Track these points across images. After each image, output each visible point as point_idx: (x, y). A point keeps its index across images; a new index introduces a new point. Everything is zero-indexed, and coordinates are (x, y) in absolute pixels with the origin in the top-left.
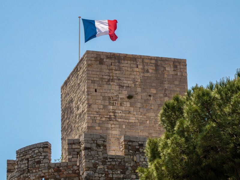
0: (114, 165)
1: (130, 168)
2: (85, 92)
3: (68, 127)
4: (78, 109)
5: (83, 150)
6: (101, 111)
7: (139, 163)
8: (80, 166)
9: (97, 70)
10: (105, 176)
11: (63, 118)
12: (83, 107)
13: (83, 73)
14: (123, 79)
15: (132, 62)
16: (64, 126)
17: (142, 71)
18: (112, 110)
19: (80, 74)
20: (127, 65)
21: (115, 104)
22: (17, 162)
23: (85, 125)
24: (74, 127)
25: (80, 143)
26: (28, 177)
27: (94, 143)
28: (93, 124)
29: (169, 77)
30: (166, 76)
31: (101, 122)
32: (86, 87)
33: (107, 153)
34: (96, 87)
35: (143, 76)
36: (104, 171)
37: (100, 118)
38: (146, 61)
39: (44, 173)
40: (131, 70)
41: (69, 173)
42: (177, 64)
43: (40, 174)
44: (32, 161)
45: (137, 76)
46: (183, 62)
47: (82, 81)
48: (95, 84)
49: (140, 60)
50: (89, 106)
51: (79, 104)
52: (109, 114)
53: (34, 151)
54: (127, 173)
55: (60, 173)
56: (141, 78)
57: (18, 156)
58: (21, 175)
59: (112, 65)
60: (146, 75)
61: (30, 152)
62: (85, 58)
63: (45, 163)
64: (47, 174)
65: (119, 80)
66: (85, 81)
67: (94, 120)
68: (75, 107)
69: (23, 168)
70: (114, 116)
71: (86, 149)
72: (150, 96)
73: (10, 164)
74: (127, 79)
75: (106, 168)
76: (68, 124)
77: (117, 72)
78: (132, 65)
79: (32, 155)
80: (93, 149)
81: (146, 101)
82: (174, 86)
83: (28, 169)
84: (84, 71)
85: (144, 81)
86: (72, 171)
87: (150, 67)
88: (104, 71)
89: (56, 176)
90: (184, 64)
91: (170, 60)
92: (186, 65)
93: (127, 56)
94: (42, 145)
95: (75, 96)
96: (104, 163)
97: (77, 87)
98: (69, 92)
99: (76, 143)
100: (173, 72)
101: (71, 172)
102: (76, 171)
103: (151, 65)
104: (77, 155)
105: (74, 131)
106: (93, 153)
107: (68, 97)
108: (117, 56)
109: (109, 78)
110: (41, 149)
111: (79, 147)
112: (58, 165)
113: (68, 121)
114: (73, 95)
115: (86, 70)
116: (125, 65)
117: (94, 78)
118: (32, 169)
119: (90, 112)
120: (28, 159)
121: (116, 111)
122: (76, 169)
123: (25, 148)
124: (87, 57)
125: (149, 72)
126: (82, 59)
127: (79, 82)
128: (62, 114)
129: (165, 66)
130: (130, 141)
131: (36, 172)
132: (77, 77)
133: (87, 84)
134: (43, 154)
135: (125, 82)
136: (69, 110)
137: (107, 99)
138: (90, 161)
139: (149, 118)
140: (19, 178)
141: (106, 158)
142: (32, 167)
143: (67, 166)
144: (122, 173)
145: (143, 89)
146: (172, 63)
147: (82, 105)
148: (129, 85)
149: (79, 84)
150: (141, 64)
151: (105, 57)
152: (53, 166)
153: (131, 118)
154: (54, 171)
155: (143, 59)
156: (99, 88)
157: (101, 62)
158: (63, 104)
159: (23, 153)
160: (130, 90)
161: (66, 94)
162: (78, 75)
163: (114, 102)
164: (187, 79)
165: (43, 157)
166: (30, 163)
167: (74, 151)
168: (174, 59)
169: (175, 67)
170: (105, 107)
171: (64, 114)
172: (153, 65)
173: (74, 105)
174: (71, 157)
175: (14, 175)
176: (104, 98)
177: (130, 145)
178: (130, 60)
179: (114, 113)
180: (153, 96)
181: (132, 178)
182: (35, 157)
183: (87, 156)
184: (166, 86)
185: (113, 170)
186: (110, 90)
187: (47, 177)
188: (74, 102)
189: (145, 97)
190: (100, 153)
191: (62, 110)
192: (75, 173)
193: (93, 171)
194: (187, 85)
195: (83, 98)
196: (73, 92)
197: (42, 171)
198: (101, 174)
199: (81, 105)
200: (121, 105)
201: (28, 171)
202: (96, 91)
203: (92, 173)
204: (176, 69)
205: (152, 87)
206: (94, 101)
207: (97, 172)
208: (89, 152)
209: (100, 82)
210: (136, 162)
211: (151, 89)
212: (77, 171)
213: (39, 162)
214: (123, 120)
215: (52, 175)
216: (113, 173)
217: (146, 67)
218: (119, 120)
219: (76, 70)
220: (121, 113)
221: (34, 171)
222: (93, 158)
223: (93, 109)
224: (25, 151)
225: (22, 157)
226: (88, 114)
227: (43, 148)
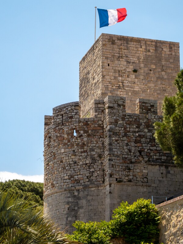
0: (131, 121)
1: (143, 124)
2: (100, 66)
3: (85, 93)
4: (94, 79)
5: (107, 109)
6: (112, 81)
7: (150, 120)
8: (104, 121)
9: (109, 49)
10: (124, 129)
11: (81, 86)
12: (98, 78)
13: (98, 51)
14: (129, 56)
15: (137, 43)
16: (82, 92)
17: (145, 51)
18: (121, 81)
19: (96, 52)
20: (133, 46)
21: (123, 76)
22: (54, 117)
23: (99, 92)
24: (90, 93)
25: (104, 103)
26: (62, 129)
27: (116, 103)
28: (106, 91)
29: (166, 56)
30: (163, 55)
31: (112, 90)
32: (101, 62)
33: (125, 112)
34: (109, 62)
35: (145, 55)
36: (123, 125)
37: (111, 86)
38: (148, 43)
39: (76, 126)
40: (137, 50)
41: (95, 127)
42: (172, 46)
43: (72, 127)
44: (65, 117)
45: (141, 55)
46: (177, 45)
47: (98, 57)
48: (108, 60)
49: (144, 42)
50: (103, 77)
51: (95, 75)
52: (118, 83)
53: (68, 108)
54: (141, 128)
55: (88, 126)
56: (144, 56)
57: (55, 112)
58: (56, 127)
59: (121, 45)
60: (148, 54)
61: (64, 109)
62: (101, 39)
63: (76, 118)
64: (77, 127)
65: (127, 57)
66: (101, 58)
67: (107, 88)
68: (91, 78)
69: (58, 122)
70: (122, 85)
71: (109, 107)
72: (151, 70)
73: (47, 118)
74: (133, 57)
75: (125, 123)
76: (85, 91)
77: (125, 51)
78: (137, 46)
79: (66, 111)
80: (115, 108)
81: (148, 74)
82: (169, 63)
83: (62, 123)
84: (99, 49)
85: (146, 58)
86: (98, 125)
87: (151, 48)
88: (115, 50)
89: (85, 128)
90: (177, 46)
91: (166, 42)
92: (179, 47)
93: (134, 39)
94: (74, 104)
95: (91, 69)
96: (123, 119)
97: (93, 62)
98: (87, 66)
99: (101, 103)
100: (169, 52)
101: (96, 126)
102: (100, 125)
103: (152, 46)
104: (102, 112)
105: (90, 96)
106: (115, 111)
107: (85, 70)
108: (125, 38)
109: (119, 55)
110: (73, 107)
111: (103, 106)
112: (87, 120)
113: (85, 89)
114: (90, 68)
115: (101, 49)
116: (131, 45)
117: (107, 55)
118: (65, 122)
119: (104, 82)
120: (62, 115)
121: (124, 82)
122: (100, 124)
123: (60, 106)
124: (102, 38)
125: (150, 51)
126: (98, 40)
127: (95, 58)
128: (80, 83)
129: (163, 48)
130: (144, 103)
131: (69, 125)
132: (93, 54)
133: (102, 60)
134: (75, 111)
135: (132, 59)
136: (86, 80)
137: (117, 72)
138: (112, 117)
139: (149, 88)
140: (55, 129)
141: (125, 116)
142: (66, 121)
143: (94, 121)
144: (137, 127)
145: (146, 65)
146: (168, 45)
147: (98, 76)
148: (135, 61)
149: (95, 60)
150: (144, 45)
151: (116, 39)
152: (82, 121)
153: (136, 87)
154: (83, 125)
155: (146, 41)
156: (111, 63)
157: (113, 43)
158: (81, 75)
159: (58, 110)
160: (135, 65)
161: (83, 68)
162: (94, 53)
163: (123, 74)
164: (179, 58)
165: (75, 113)
166: (64, 118)
167: (99, 109)
168: (170, 42)
169: (171, 48)
170: (115, 78)
171: (82, 83)
172: (154, 46)
173: (90, 76)
174: (97, 114)
175: (51, 127)
176: (115, 71)
177: (143, 106)
178: (136, 42)
179: (123, 83)
180: (153, 71)
181: (145, 132)
182: (68, 113)
183: (110, 113)
184: (163, 63)
185: (130, 125)
186: (120, 65)
187: (78, 129)
188: (91, 74)
189: (147, 71)
190: (120, 111)
191: (80, 80)
192: (100, 127)
193: (114, 125)
194: (180, 63)
195: (98, 70)
196: (90, 66)
197: (73, 124)
198: (121, 128)
199: (96, 76)
200: (128, 77)
201: (62, 124)
202: (109, 65)
203: (114, 127)
204: (171, 50)
205: (152, 63)
206: (107, 73)
207: (118, 126)
208: (112, 110)
209: (112, 58)
210: (148, 119)
211: (152, 65)
212: (102, 125)
213: (71, 117)
214: (129, 89)
215: (81, 127)
216: (130, 127)
217: (148, 48)
218: (127, 88)
219: (93, 49)
220: (127, 83)
221: (67, 124)
222: (115, 115)
223: (106, 79)
224: (60, 108)
225: (57, 113)
226: (102, 83)
227: (75, 106)
